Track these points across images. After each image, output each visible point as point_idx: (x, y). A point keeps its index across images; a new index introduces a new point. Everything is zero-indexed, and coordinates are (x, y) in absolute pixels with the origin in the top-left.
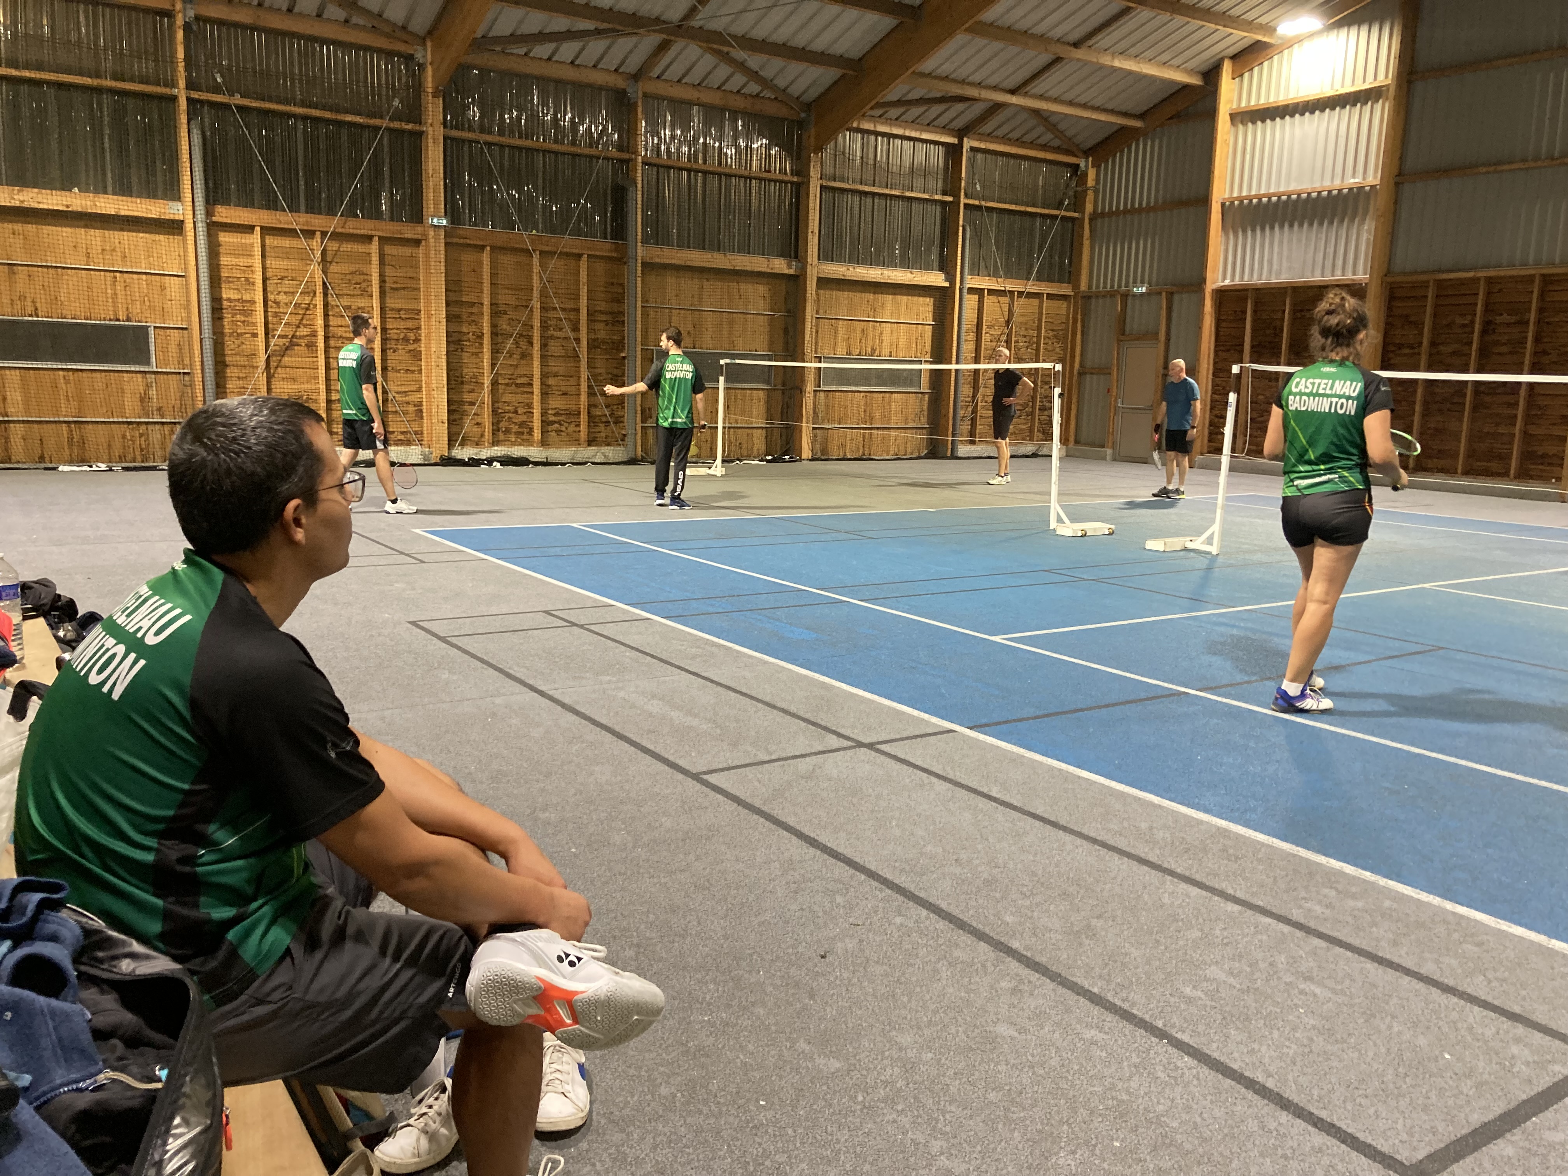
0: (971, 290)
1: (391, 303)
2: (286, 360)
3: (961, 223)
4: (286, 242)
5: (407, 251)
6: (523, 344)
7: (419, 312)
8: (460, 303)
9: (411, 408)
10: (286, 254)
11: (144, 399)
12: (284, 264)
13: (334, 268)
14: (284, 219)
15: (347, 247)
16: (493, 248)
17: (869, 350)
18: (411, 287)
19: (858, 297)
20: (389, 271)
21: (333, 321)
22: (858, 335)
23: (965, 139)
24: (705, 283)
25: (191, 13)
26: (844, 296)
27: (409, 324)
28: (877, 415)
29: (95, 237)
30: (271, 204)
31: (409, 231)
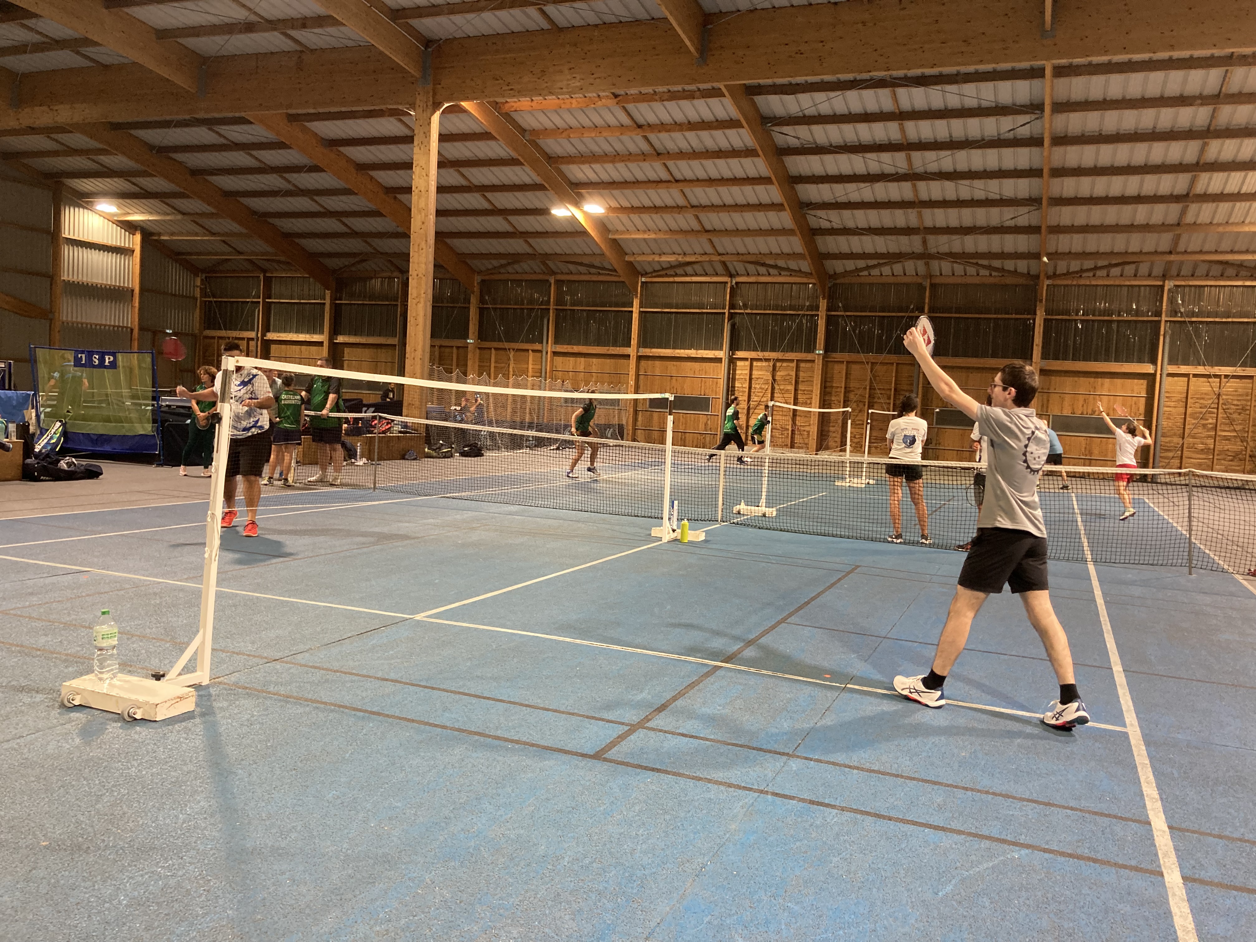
0: (1169, 375)
1: (801, 387)
2: (756, 411)
3: (1162, 332)
4: (759, 364)
5: (808, 365)
6: (861, 405)
7: (812, 391)
8: (832, 387)
9: (805, 433)
10: (761, 369)
11: (706, 424)
12: (760, 373)
13: (778, 373)
14: (760, 355)
15: (785, 364)
16: (847, 362)
17: (1090, 412)
18: (810, 382)
19: (1082, 380)
20: (801, 374)
21: (776, 395)
22: (1081, 402)
23: (1167, 282)
24: (971, 375)
25: (734, 282)
26: (1069, 380)
27: (808, 396)
28: (1096, 451)
29: (696, 365)
30: (755, 349)
31: (809, 356)
